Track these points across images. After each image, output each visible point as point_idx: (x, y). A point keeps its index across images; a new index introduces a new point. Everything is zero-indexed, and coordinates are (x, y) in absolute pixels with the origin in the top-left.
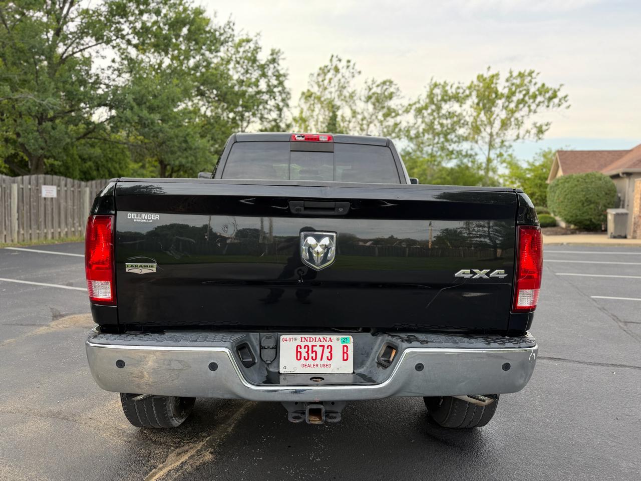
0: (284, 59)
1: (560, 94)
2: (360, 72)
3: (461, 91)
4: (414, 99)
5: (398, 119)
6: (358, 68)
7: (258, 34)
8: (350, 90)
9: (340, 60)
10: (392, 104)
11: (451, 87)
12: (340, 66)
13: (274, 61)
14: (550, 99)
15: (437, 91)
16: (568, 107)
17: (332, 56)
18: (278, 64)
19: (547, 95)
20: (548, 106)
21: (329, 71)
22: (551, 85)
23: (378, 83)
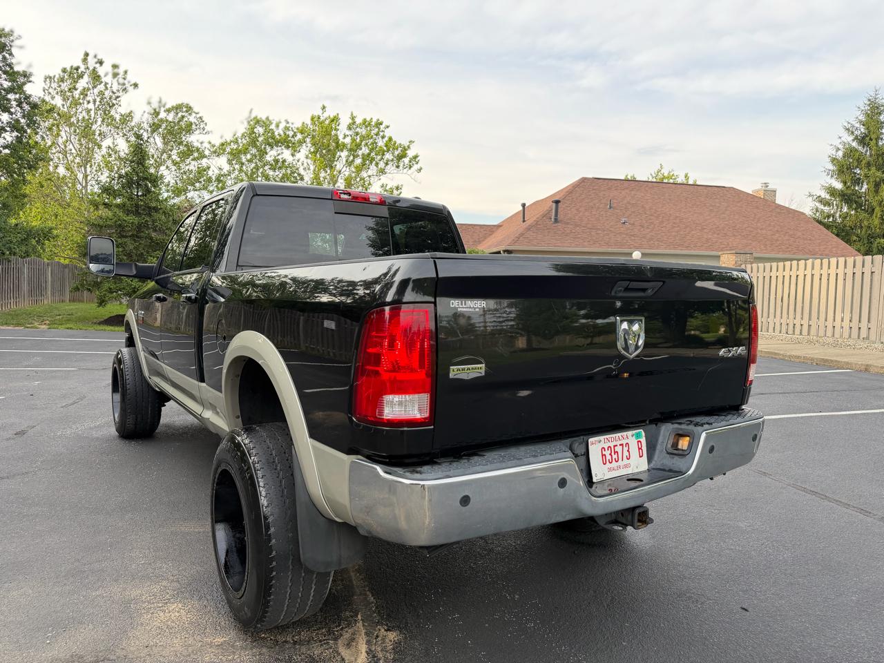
0: (21, 47)
1: (411, 153)
2: (136, 85)
3: (291, 133)
4: (229, 138)
5: (204, 162)
6: (131, 78)
8: (123, 109)
9: (101, 63)
10: (194, 139)
11: (277, 126)
12: (101, 71)
14: (400, 157)
16: (420, 170)
17: (87, 55)
18: (11, 54)
19: (396, 153)
20: (398, 167)
21: (81, 76)
22: (400, 140)
23: (169, 106)
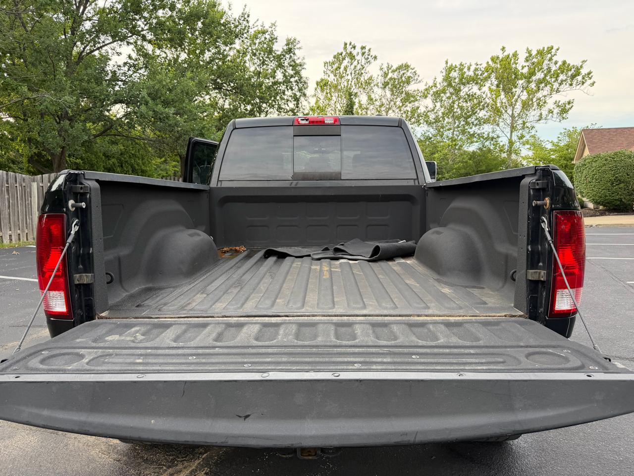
0: (300, 48)
1: (584, 71)
2: (375, 58)
3: (480, 73)
4: (431, 84)
5: (416, 104)
6: (373, 53)
7: (273, 25)
8: (366, 77)
9: (354, 47)
10: (411, 88)
12: (355, 52)
13: (290, 51)
14: (573, 77)
15: (454, 74)
16: (593, 84)
17: (346, 44)
18: (294, 54)
19: (570, 73)
20: (571, 85)
21: (344, 59)
23: (394, 68)
